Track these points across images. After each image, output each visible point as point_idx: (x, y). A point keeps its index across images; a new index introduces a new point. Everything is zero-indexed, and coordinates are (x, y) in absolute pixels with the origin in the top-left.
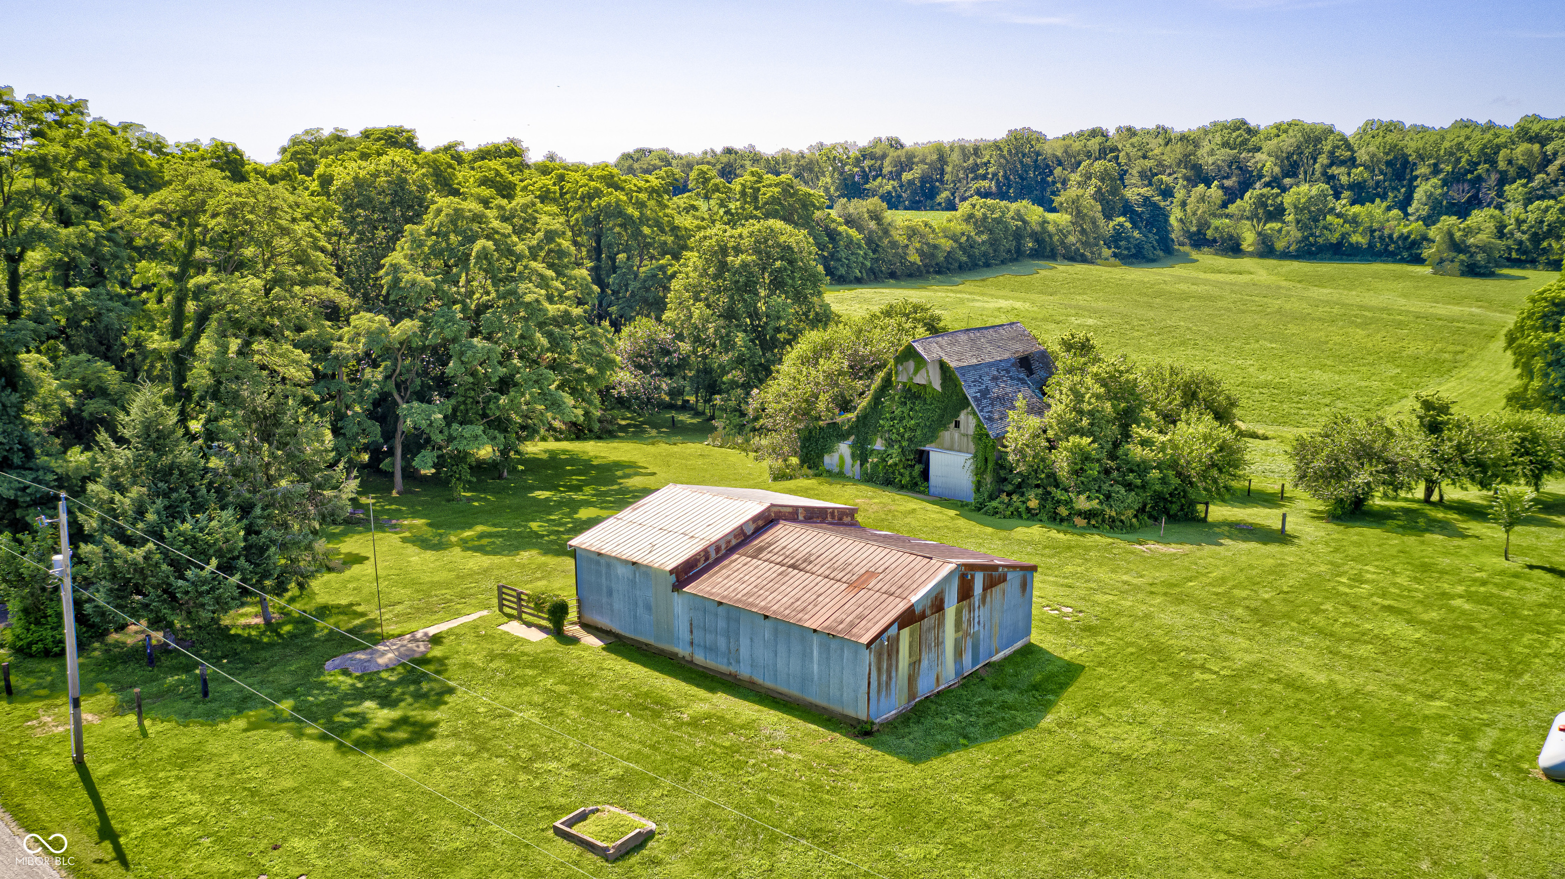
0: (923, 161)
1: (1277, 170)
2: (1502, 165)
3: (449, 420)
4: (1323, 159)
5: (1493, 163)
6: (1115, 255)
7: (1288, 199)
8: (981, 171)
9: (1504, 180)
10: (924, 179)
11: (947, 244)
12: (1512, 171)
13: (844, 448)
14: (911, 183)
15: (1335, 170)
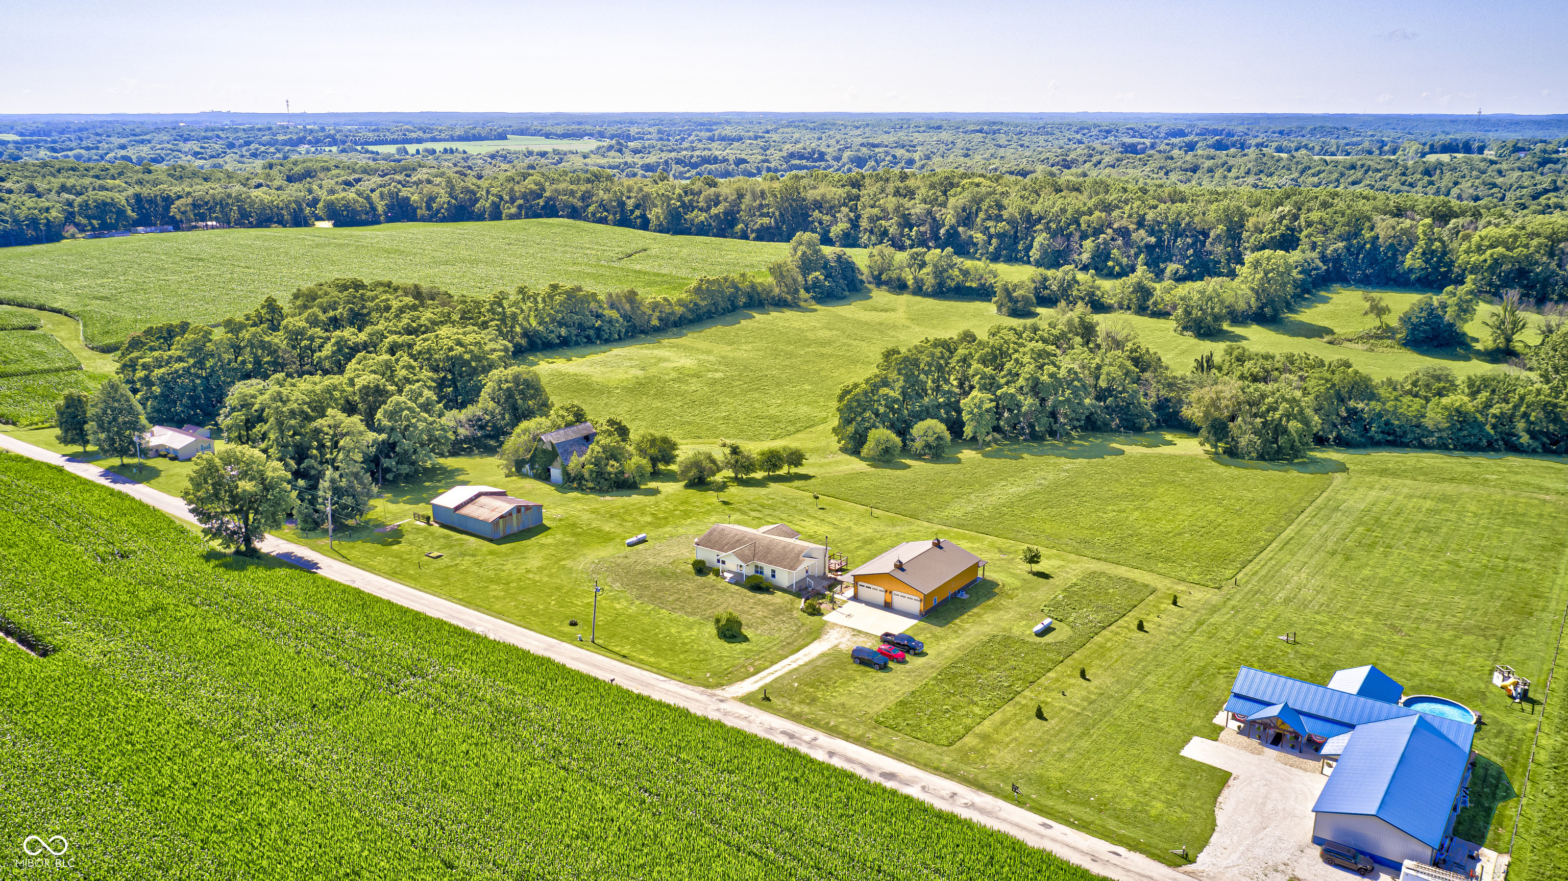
0: (726, 200)
1: (954, 221)
2: (1084, 227)
3: (397, 463)
4: (982, 215)
5: (1079, 225)
6: (813, 298)
7: (927, 258)
8: (765, 210)
9: (1084, 236)
10: (726, 213)
11: (679, 310)
12: (1090, 231)
13: (527, 466)
14: (717, 216)
15: (989, 223)
